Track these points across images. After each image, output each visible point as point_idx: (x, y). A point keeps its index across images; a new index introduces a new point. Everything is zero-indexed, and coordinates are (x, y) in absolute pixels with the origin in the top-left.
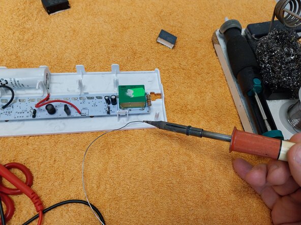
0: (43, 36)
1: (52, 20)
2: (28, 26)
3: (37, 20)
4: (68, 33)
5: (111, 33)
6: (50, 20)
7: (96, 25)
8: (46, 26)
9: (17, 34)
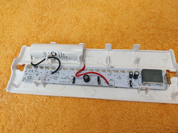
0: (55, 22)
1: (62, 10)
2: (45, 15)
3: (51, 11)
4: (72, 20)
5: (104, 19)
6: (60, 10)
7: (93, 14)
8: (57, 15)
9: (38, 21)
